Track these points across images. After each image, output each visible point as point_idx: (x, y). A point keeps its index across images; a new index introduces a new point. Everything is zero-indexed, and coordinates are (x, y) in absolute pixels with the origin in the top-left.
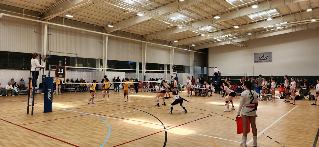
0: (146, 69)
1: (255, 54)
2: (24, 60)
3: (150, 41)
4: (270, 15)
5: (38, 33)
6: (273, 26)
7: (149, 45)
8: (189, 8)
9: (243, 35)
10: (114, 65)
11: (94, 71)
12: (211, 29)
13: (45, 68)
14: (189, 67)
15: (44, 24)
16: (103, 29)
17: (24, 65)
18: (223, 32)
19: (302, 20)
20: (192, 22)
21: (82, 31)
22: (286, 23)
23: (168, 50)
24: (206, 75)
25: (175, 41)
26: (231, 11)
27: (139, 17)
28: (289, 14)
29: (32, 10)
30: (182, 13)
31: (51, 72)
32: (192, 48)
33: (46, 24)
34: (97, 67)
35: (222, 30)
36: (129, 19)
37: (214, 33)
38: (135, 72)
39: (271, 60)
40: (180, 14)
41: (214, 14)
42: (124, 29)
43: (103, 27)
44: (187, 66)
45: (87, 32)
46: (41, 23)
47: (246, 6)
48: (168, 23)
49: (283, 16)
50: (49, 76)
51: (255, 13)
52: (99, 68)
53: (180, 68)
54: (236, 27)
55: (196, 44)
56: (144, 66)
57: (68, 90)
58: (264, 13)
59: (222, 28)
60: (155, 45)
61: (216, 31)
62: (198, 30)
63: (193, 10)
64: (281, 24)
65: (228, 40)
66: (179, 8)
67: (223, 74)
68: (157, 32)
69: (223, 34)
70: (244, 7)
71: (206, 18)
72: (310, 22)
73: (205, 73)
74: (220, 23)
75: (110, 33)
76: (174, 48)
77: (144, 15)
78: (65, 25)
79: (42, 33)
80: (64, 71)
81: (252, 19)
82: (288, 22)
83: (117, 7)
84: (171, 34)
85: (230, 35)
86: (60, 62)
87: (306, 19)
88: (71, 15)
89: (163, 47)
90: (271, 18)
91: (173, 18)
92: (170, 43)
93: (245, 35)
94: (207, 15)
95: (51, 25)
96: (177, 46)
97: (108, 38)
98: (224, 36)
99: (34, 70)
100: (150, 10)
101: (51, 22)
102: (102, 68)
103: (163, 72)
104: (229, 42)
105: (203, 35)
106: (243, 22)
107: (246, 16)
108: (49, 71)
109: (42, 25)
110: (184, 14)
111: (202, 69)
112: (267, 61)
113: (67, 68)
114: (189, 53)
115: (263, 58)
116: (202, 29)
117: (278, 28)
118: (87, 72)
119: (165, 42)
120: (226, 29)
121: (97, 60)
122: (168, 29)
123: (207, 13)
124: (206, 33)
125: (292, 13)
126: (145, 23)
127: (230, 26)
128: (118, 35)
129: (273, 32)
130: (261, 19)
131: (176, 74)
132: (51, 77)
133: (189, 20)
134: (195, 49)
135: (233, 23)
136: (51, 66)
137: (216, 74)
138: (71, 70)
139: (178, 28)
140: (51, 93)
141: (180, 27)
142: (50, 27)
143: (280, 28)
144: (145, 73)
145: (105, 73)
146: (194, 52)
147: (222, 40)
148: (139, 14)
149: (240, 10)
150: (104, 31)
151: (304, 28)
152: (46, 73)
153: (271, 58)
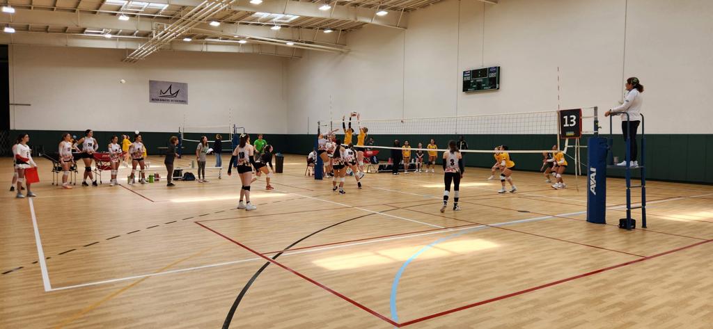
39: (185, 99)
112: (177, 101)
115: (168, 93)
153: (185, 95)
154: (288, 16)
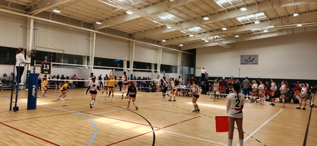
0: (134, 67)
1: (241, 56)
2: (8, 54)
3: (138, 40)
4: (257, 18)
5: (24, 27)
6: (260, 30)
7: (137, 44)
8: (178, 8)
9: (231, 37)
10: (101, 62)
11: (80, 68)
12: (199, 30)
13: (29, 64)
14: (176, 67)
15: (30, 18)
16: (91, 25)
17: (8, 60)
18: (212, 34)
19: (288, 25)
20: (181, 22)
21: (69, 27)
22: (273, 26)
23: (156, 49)
24: (193, 75)
25: (164, 41)
26: (220, 13)
27: (128, 15)
28: (277, 18)
29: (19, 4)
30: (171, 13)
31: (36, 68)
32: (180, 48)
33: (33, 18)
34: (83, 64)
35: (210, 31)
36: (118, 16)
37: (202, 34)
38: (122, 70)
39: (257, 62)
40: (169, 14)
41: (203, 15)
42: (112, 26)
43: (91, 24)
44: (174, 66)
45: (74, 28)
46: (27, 17)
47: (235, 9)
48: (157, 22)
49: (270, 19)
50: (34, 72)
51: (244, 16)
52: (86, 66)
53: (167, 68)
54: (224, 29)
55: (184, 44)
56: (132, 65)
57: (53, 86)
58: (252, 16)
59: (210, 29)
60: (143, 44)
61: (204, 32)
62: (186, 30)
63: (182, 10)
64: (268, 27)
65: (215, 41)
66: (169, 7)
67: (210, 75)
68: (145, 31)
69: (211, 35)
70: (233, 9)
71: (195, 19)
72: (296, 27)
73: (192, 73)
74: (209, 25)
75: (98, 30)
76: (162, 48)
77: (133, 13)
78: (52, 20)
79: (28, 28)
80: (50, 67)
81: (240, 21)
82: (274, 26)
83: (106, 4)
84: (159, 33)
85: (218, 36)
86: (46, 57)
87: (292, 24)
88: (58, 10)
89: (151, 47)
90: (259, 21)
91: (163, 17)
92: (159, 42)
93: (232, 37)
94: (195, 15)
95: (37, 19)
96: (165, 46)
97: (96, 35)
98: (212, 37)
99: (19, 66)
100: (139, 9)
101: (37, 17)
102: (88, 66)
103: (150, 71)
104: (216, 44)
105: (191, 36)
106: (232, 24)
107: (235, 18)
108: (34, 67)
109: (28, 19)
110: (173, 14)
111: (189, 70)
112: (253, 63)
113: (53, 64)
114: (177, 53)
115: (249, 60)
116: (191, 30)
117: (265, 31)
118: (73, 69)
119: (153, 41)
120: (214, 31)
121: (83, 57)
122: (157, 28)
123: (197, 13)
124: (194, 33)
125: (279, 17)
126: (134, 22)
127: (218, 28)
128: (106, 33)
129: (260, 35)
130: (249, 22)
131: (163, 74)
132: (35, 73)
133: (178, 20)
134: (183, 49)
135: (221, 24)
136: (36, 62)
137: (203, 74)
138: (56, 66)
139: (167, 28)
140: (35, 90)
141: (169, 27)
142: (36, 22)
143: (266, 31)
144: (132, 72)
145: (92, 70)
146: (182, 52)
147: (210, 42)
148: (128, 12)
149: (229, 12)
150: (91, 27)
151: (290, 32)
152: (31, 68)
153: (257, 60)
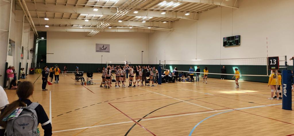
1: (96, 44)
39: (109, 51)
112: (106, 51)
115: (103, 49)
154: (148, 17)
